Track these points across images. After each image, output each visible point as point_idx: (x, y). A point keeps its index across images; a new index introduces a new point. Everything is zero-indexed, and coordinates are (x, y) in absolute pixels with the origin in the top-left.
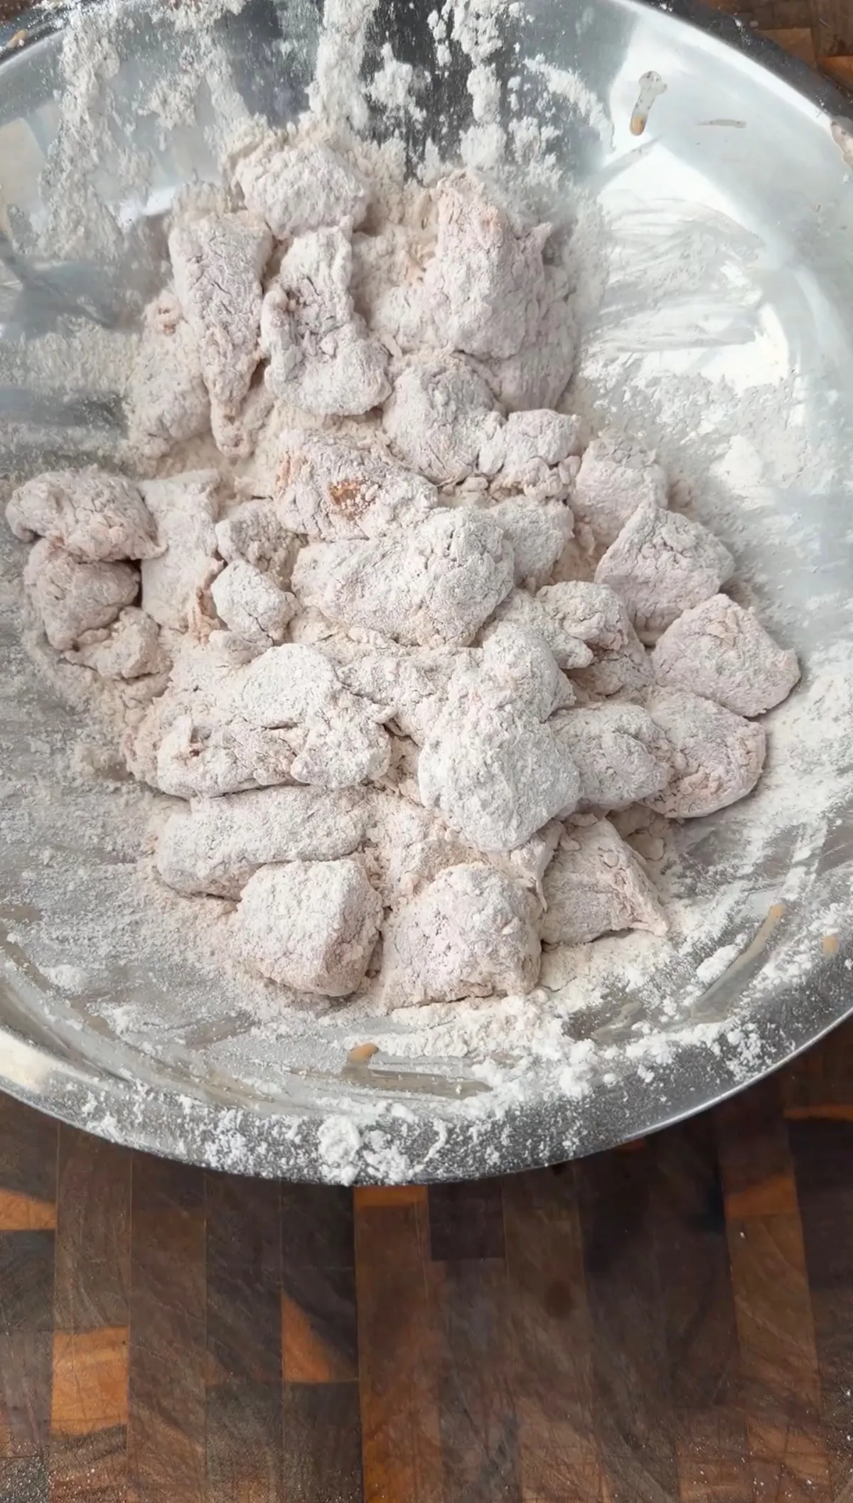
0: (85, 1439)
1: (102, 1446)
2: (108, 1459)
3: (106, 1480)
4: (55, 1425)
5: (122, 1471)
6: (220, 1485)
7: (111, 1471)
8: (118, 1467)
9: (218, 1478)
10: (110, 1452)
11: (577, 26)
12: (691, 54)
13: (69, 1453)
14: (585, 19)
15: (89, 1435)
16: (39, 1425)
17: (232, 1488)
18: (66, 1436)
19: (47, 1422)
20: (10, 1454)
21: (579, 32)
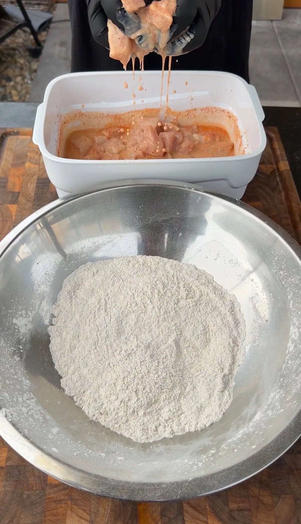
0: (57, 485)
1: (62, 488)
2: (63, 491)
3: (62, 497)
4: (48, 481)
5: (67, 495)
6: (95, 500)
7: (64, 494)
8: (66, 494)
9: (94, 498)
10: (63, 489)
11: (197, 200)
12: (225, 206)
13: (52, 489)
14: (199, 199)
15: (58, 485)
16: (44, 481)
17: (99, 501)
18: (51, 484)
19: (46, 480)
20: (35, 489)
21: (198, 202)
